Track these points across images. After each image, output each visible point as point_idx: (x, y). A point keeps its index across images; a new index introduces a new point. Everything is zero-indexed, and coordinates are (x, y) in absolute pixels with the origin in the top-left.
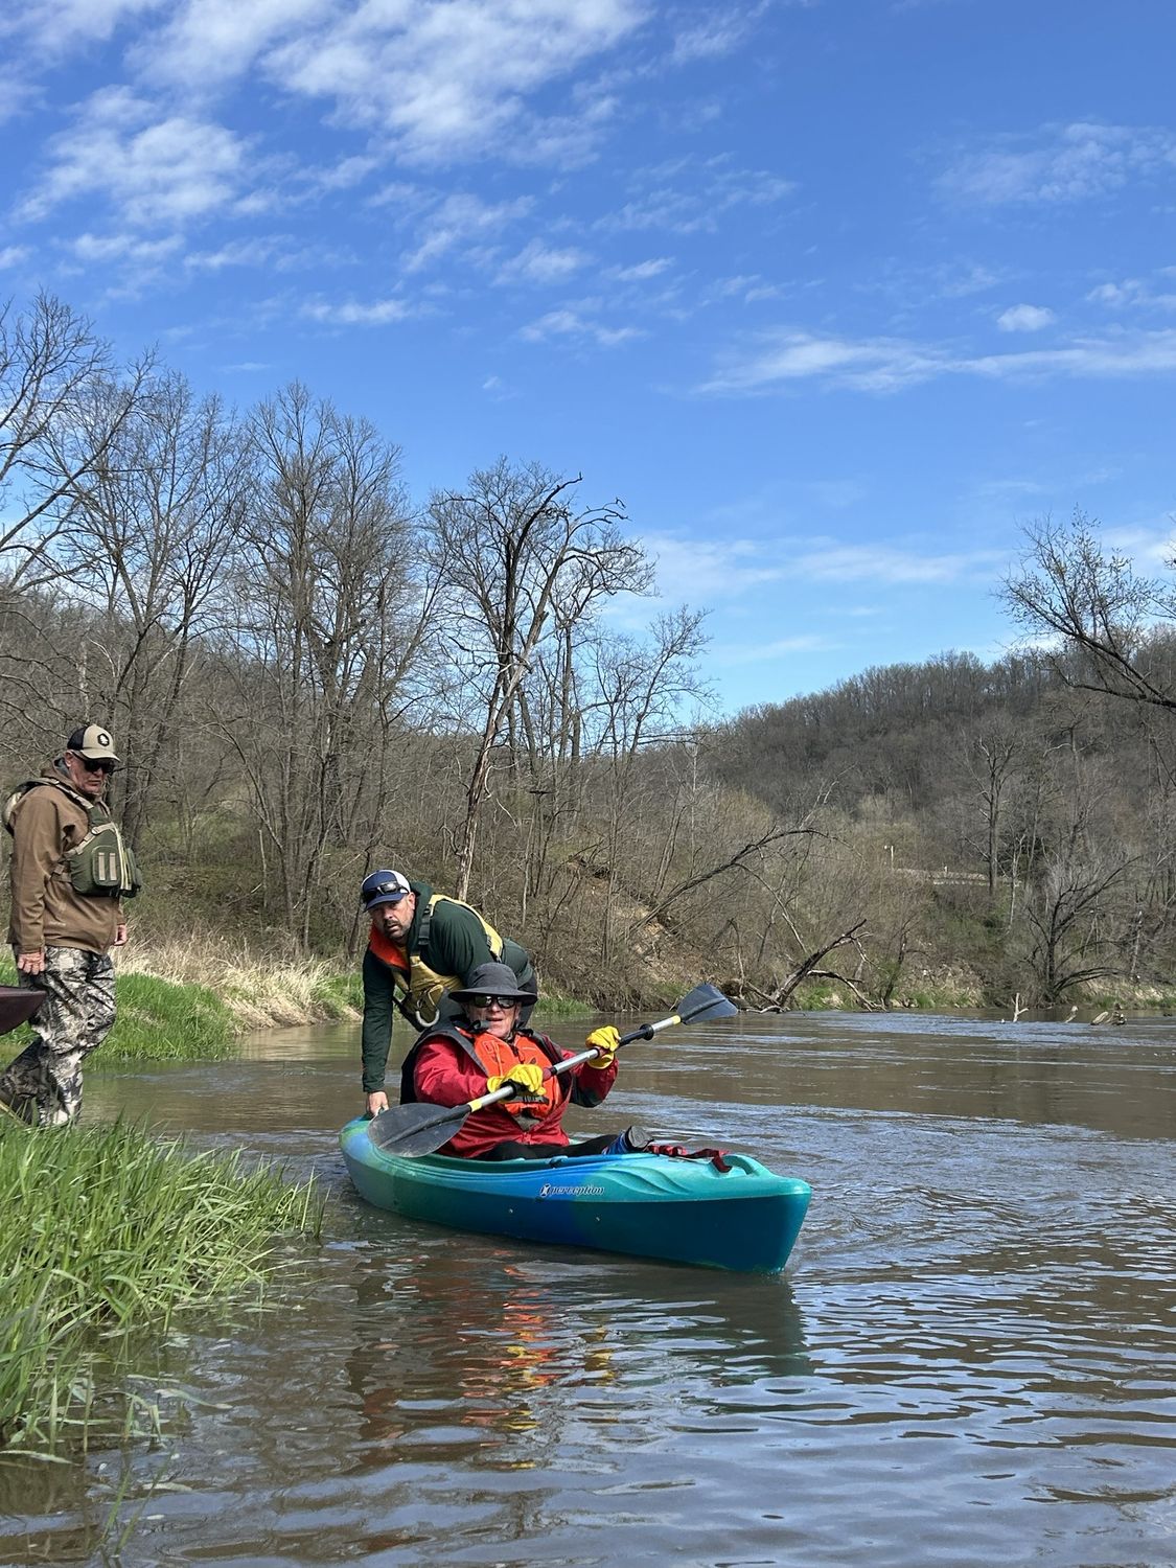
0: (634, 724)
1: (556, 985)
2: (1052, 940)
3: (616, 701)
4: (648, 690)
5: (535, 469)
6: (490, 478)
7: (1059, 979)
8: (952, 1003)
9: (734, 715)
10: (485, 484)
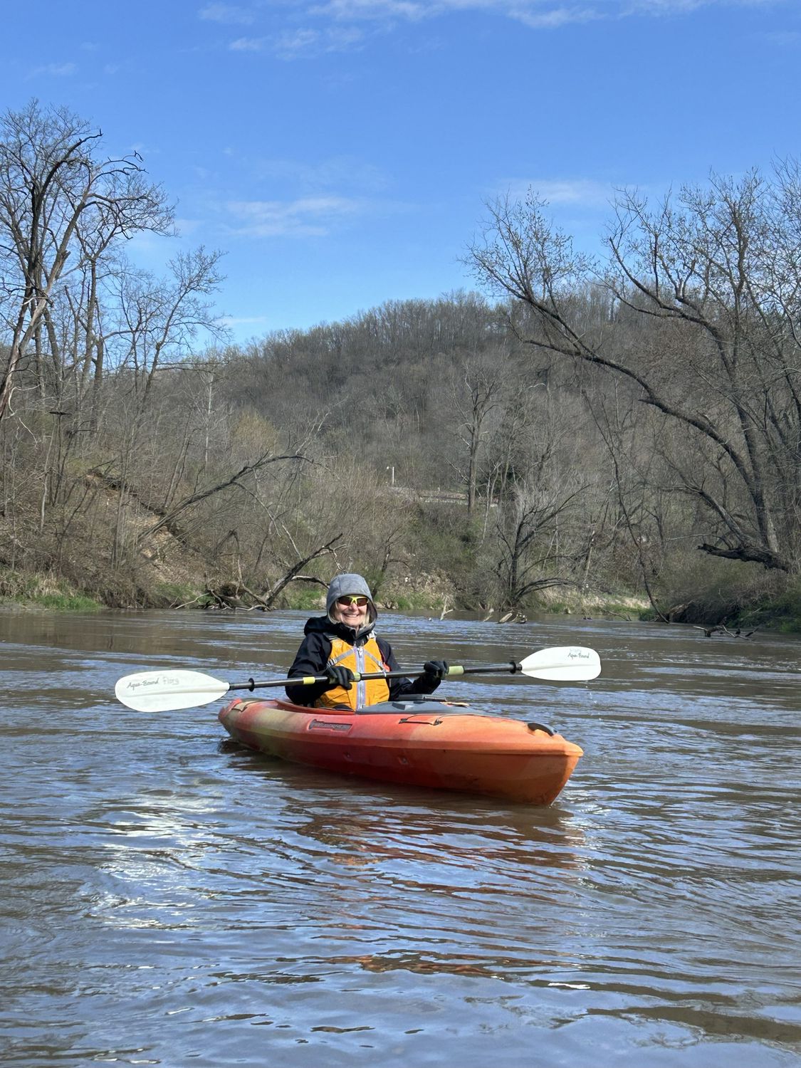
0: (153, 351)
1: (68, 584)
2: (516, 554)
3: (137, 330)
4: (166, 322)
5: (64, 113)
6: (21, 119)
7: (521, 587)
8: (428, 606)
9: (262, 338)
10: (16, 124)
